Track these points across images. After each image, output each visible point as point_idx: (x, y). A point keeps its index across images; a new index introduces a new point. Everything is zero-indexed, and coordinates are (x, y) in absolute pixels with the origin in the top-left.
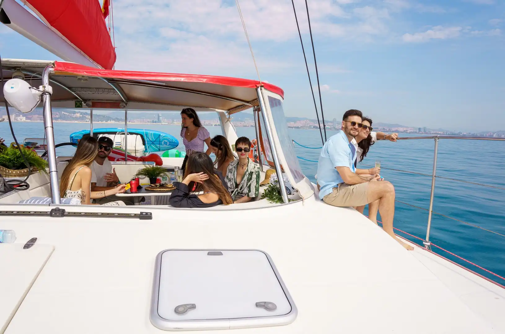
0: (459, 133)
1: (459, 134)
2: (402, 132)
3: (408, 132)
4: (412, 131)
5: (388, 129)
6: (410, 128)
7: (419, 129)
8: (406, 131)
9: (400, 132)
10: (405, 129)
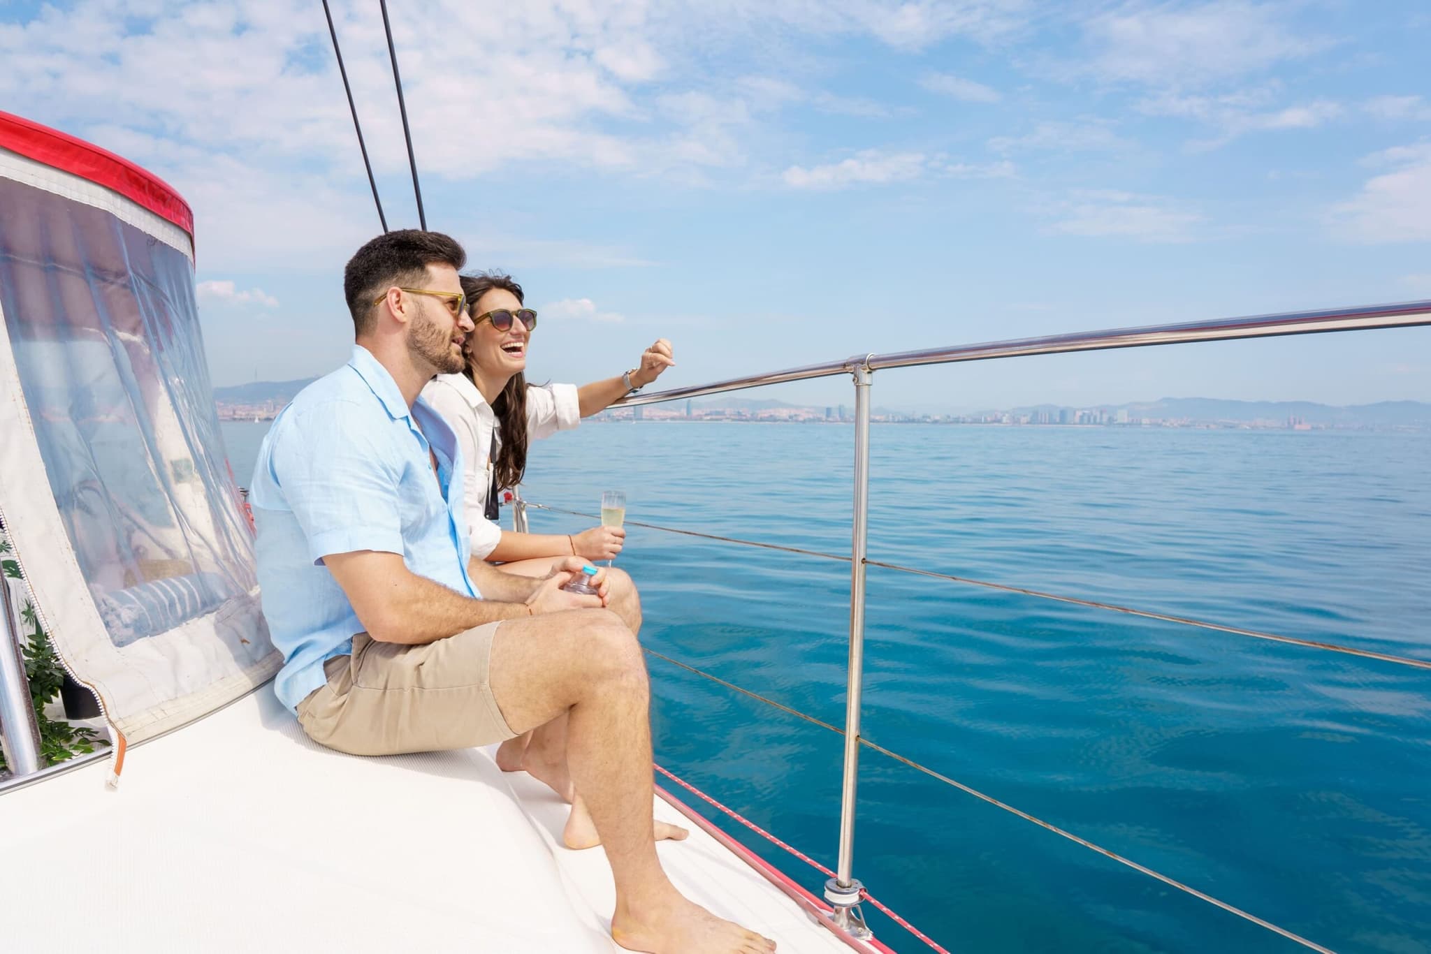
0: (924, 417)
1: (924, 420)
2: (786, 421)
3: (801, 419)
4: (811, 416)
5: (749, 416)
6: (806, 409)
7: (829, 411)
8: (794, 418)
9: (779, 420)
10: (793, 412)
